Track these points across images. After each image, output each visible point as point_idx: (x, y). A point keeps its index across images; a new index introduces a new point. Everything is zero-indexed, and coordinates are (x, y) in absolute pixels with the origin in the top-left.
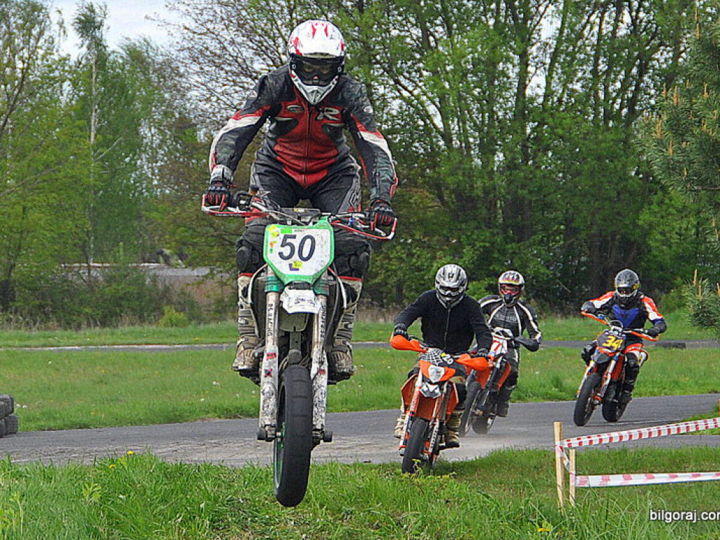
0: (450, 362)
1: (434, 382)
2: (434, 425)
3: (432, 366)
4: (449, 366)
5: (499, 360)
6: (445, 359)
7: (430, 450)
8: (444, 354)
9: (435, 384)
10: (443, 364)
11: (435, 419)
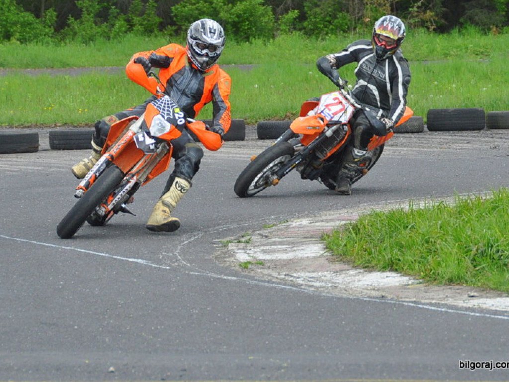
0: (181, 122)
1: (152, 134)
2: (128, 181)
3: (159, 116)
4: (177, 126)
5: (334, 128)
6: (177, 116)
7: (110, 207)
8: (177, 110)
9: (153, 137)
10: (173, 121)
11: (133, 176)
